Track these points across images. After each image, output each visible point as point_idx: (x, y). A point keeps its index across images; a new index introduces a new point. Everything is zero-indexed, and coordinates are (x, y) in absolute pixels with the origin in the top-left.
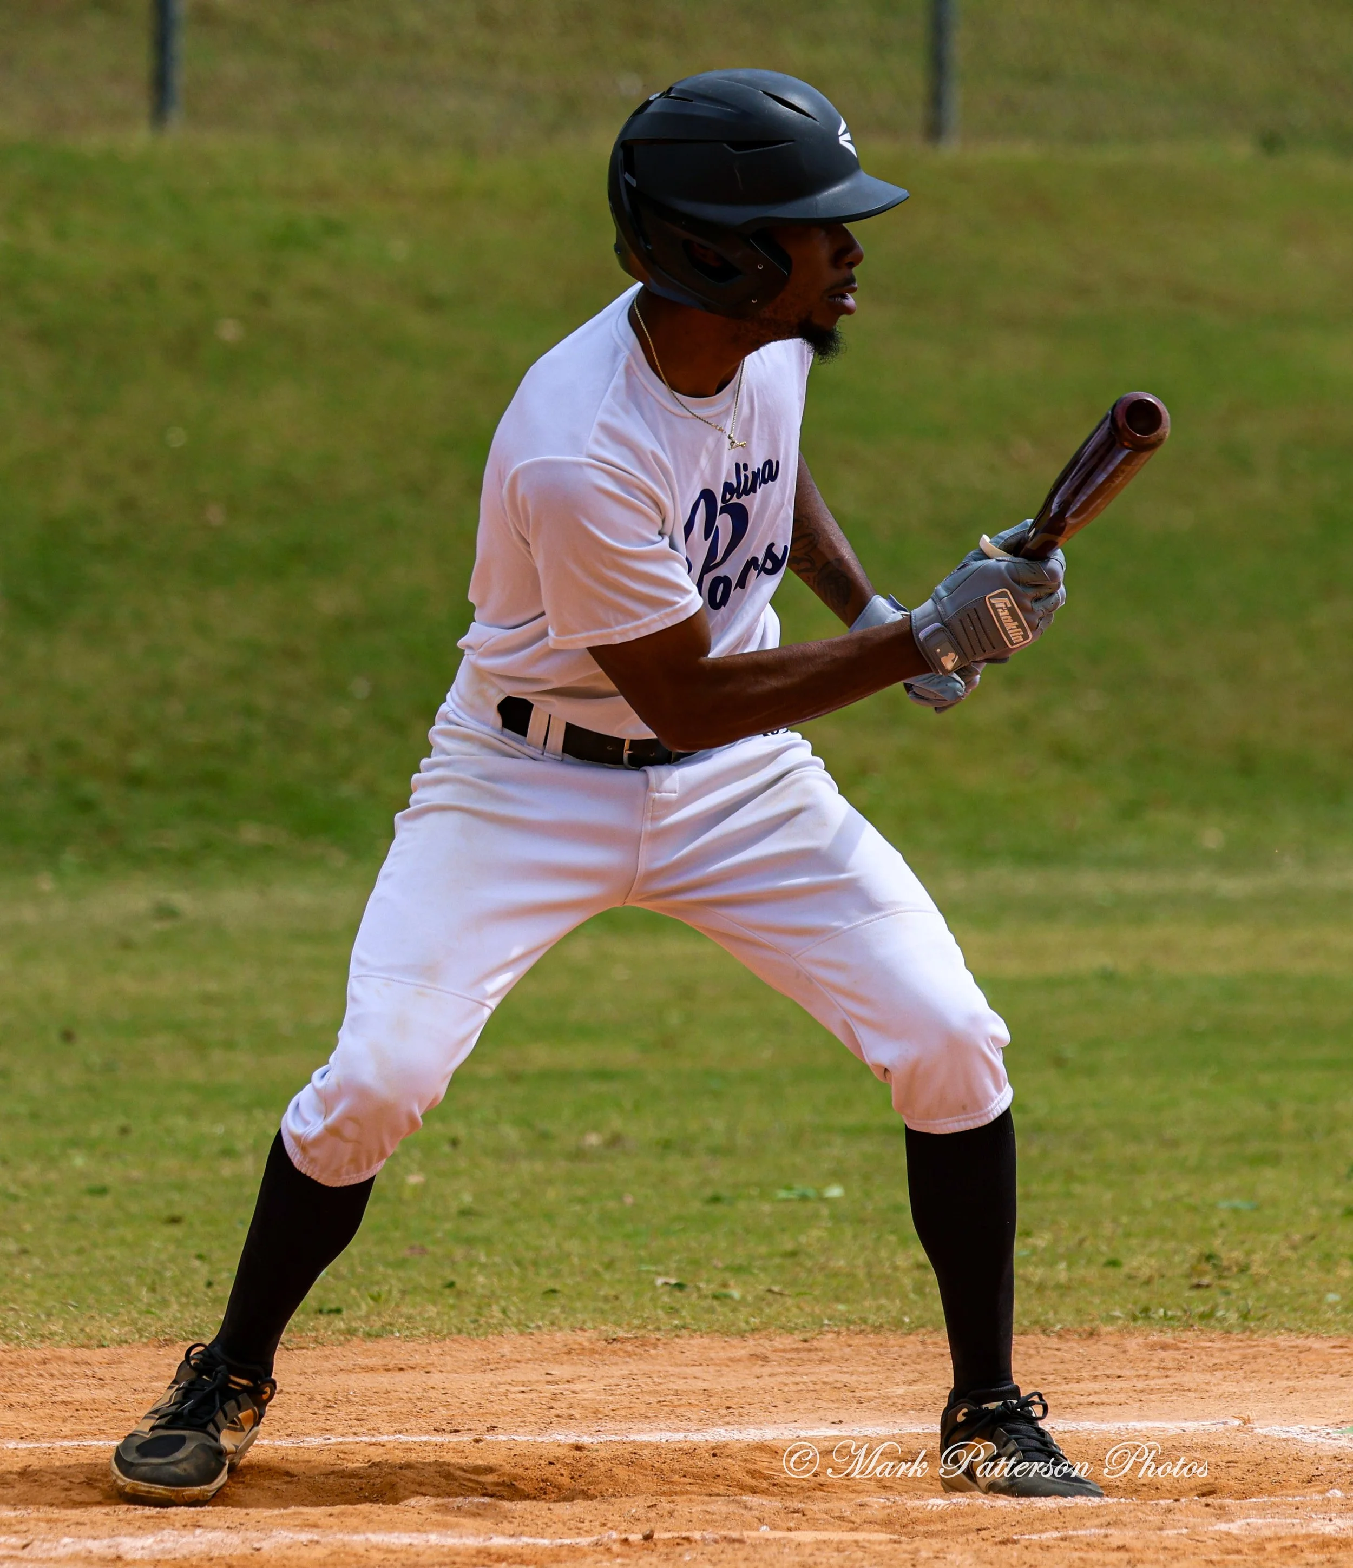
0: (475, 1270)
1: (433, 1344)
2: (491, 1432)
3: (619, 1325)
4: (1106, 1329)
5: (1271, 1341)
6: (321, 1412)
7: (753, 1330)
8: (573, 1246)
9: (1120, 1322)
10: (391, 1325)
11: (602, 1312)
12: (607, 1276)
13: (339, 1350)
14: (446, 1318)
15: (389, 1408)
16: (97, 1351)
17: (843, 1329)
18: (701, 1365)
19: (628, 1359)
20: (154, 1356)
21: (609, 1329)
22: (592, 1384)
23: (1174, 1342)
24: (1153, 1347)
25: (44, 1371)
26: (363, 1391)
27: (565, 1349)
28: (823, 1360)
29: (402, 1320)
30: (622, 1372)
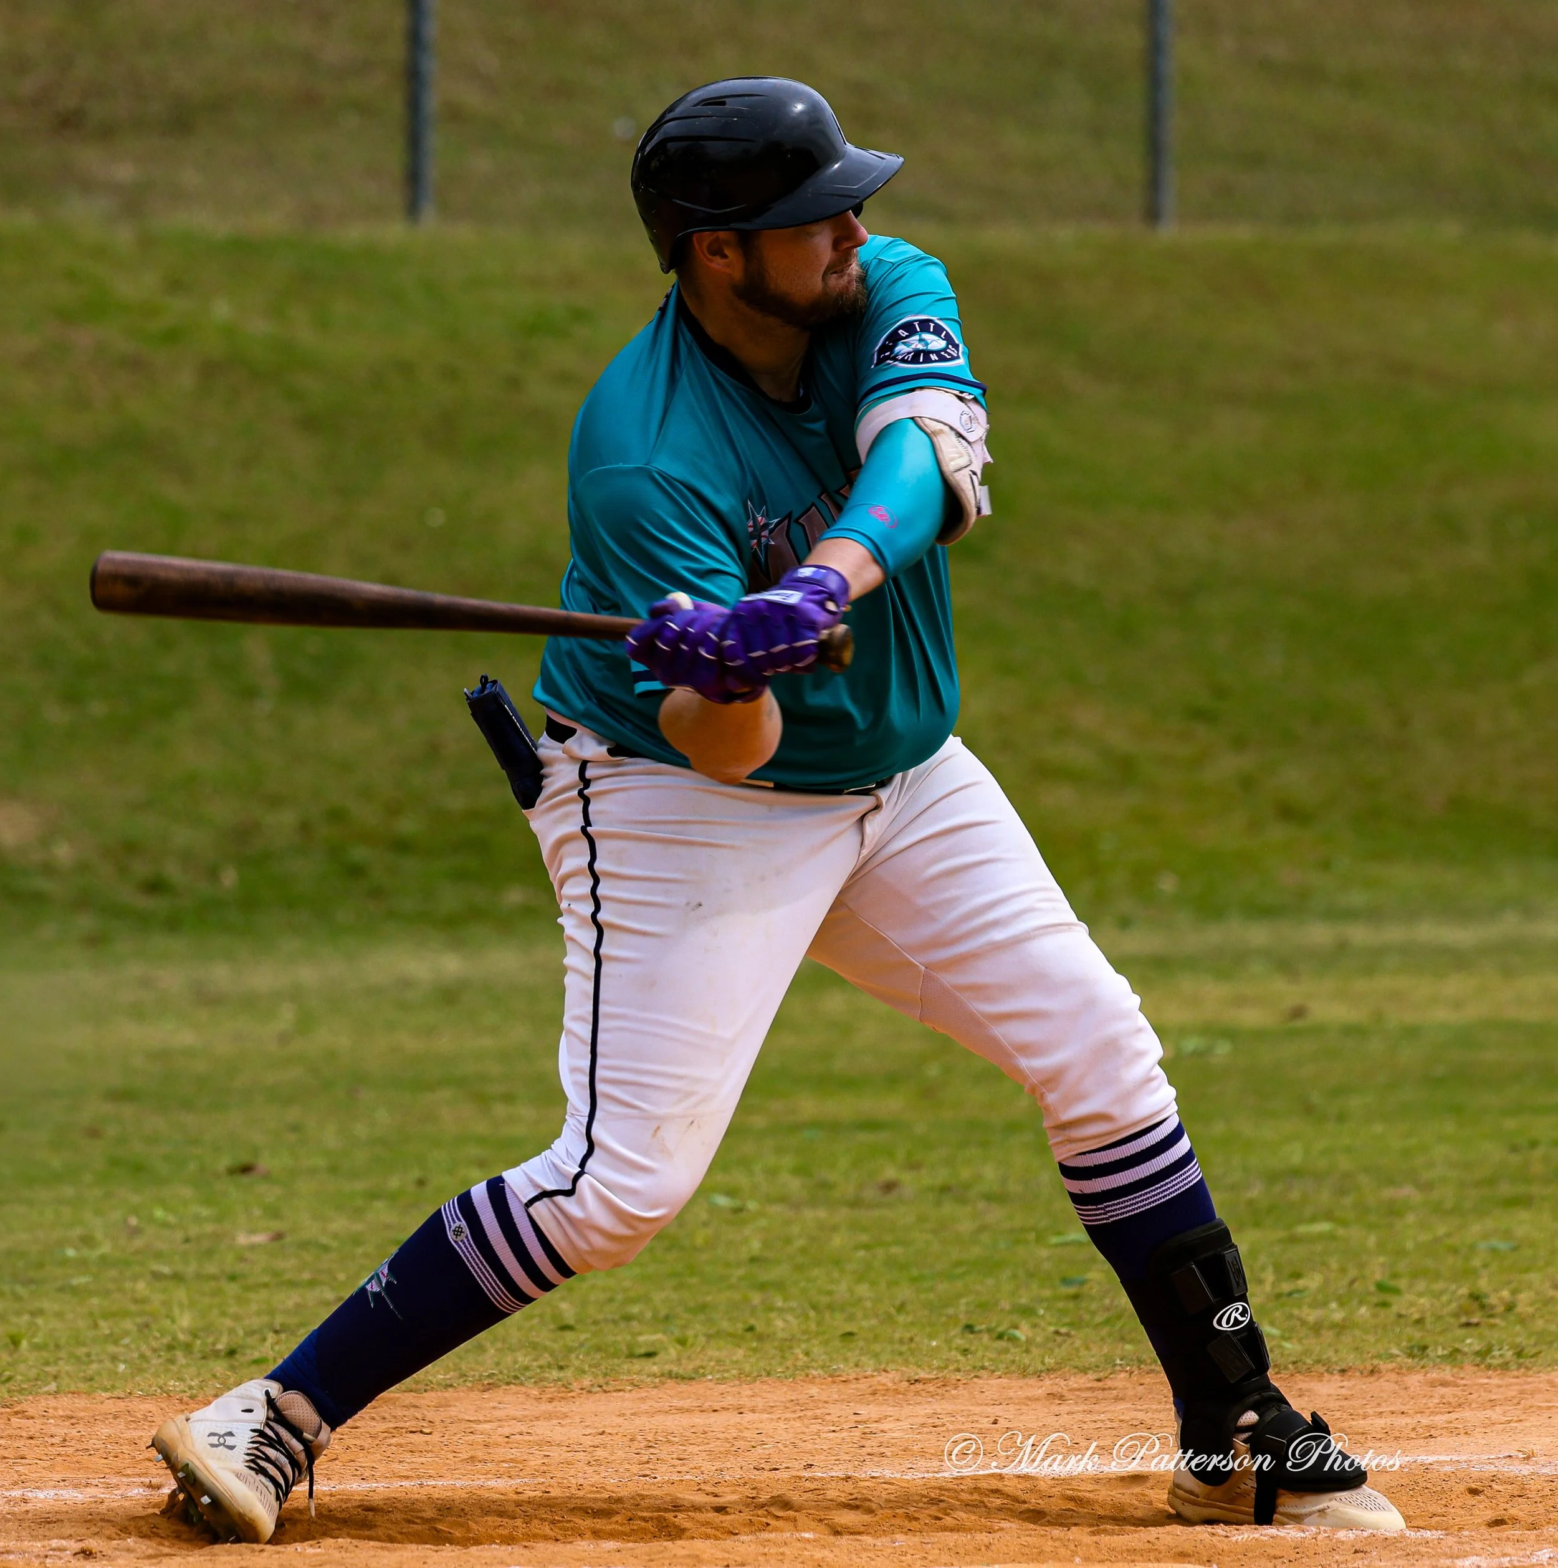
0: (773, 1315)
1: (744, 1386)
2: (808, 1470)
3: (919, 1366)
4: (1384, 1366)
5: (1547, 1378)
6: (643, 1452)
7: (1048, 1370)
8: (863, 1290)
9: (1399, 1359)
10: (703, 1368)
11: (901, 1354)
12: (901, 1318)
13: (655, 1391)
14: (753, 1360)
15: (707, 1447)
16: (425, 1394)
17: (1135, 1368)
18: (1001, 1404)
19: (931, 1400)
20: (479, 1400)
21: (913, 1372)
22: (899, 1423)
23: (1452, 1379)
24: (1432, 1384)
25: (375, 1413)
26: (682, 1431)
27: (870, 1391)
28: (1117, 1399)
29: (712, 1363)
30: (927, 1411)
